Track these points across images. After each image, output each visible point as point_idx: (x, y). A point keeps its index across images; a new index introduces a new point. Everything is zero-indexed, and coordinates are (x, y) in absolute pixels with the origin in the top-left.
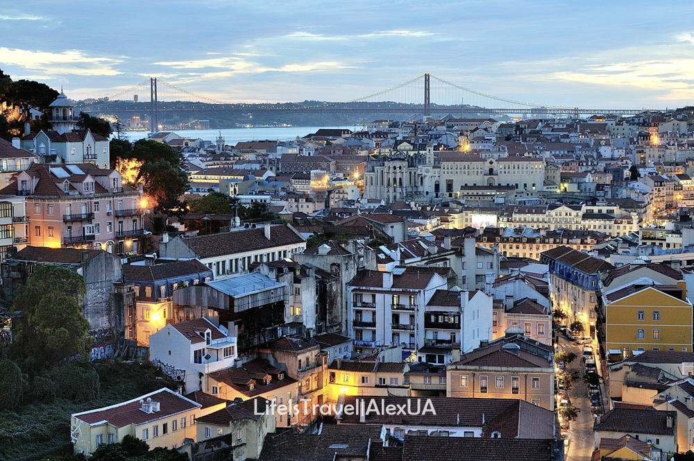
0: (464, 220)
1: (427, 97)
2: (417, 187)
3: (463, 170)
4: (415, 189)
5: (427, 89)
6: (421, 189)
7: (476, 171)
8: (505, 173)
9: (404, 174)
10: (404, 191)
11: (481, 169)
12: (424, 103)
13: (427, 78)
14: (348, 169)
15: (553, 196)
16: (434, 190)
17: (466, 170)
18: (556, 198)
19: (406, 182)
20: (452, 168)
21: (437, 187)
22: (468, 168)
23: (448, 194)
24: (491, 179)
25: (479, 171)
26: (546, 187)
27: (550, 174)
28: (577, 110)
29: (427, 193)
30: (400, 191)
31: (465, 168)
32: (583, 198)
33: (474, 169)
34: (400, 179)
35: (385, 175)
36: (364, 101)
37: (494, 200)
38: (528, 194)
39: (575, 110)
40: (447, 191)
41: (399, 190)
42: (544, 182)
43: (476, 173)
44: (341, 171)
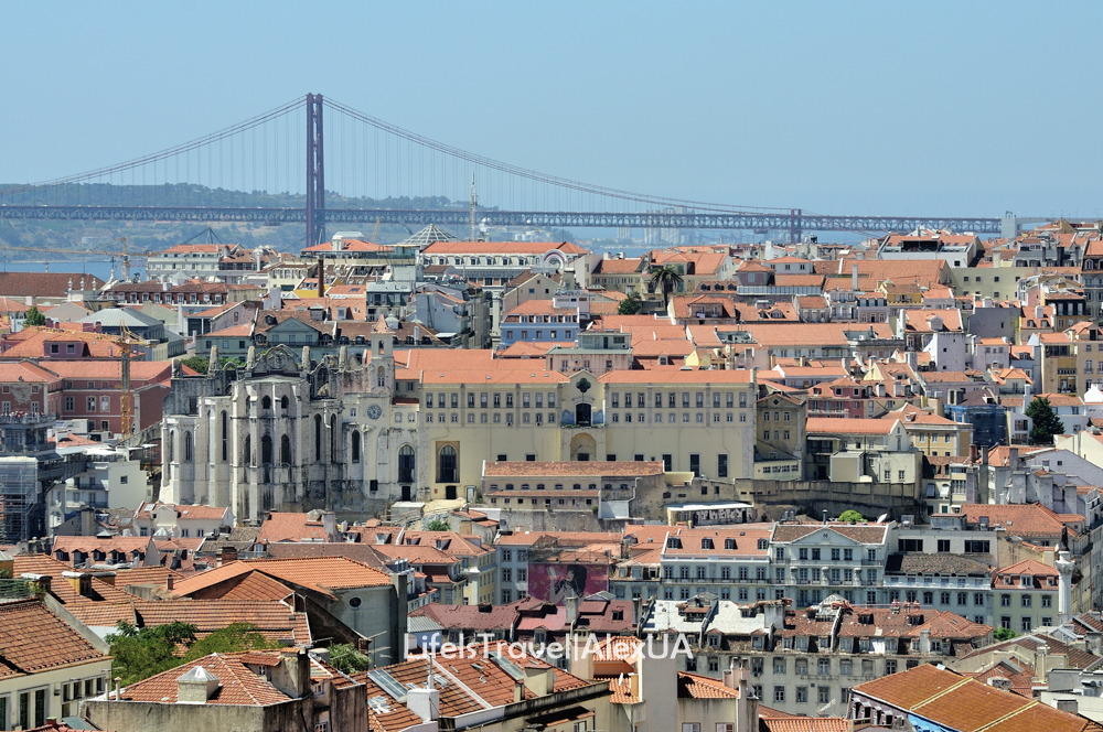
0: (499, 575)
1: (315, 174)
2: (340, 465)
3: (491, 411)
4: (332, 474)
5: (315, 147)
6: (351, 472)
7: (533, 411)
8: (629, 419)
9: (299, 422)
10: (299, 479)
11: (551, 405)
12: (303, 191)
13: (315, 107)
14: (105, 405)
15: (786, 497)
16: (395, 476)
17: (503, 411)
18: (794, 502)
19: (302, 450)
20: (454, 405)
21: (407, 464)
22: (510, 404)
23: (442, 487)
24: (584, 441)
25: (545, 412)
26: (761, 466)
27: (772, 426)
28: (799, 218)
29: (374, 485)
30: (285, 478)
31: (497, 404)
32: (881, 502)
33: (526, 405)
34: (285, 439)
35: (234, 425)
36: (105, 180)
37: (596, 511)
38: (704, 491)
39: (793, 218)
40: (440, 480)
41: (280, 475)
42: (756, 452)
43: (533, 418)
44: (79, 414)
